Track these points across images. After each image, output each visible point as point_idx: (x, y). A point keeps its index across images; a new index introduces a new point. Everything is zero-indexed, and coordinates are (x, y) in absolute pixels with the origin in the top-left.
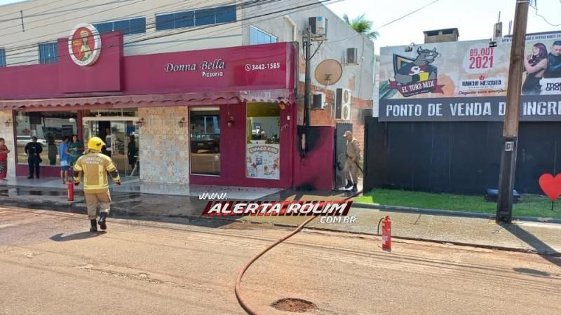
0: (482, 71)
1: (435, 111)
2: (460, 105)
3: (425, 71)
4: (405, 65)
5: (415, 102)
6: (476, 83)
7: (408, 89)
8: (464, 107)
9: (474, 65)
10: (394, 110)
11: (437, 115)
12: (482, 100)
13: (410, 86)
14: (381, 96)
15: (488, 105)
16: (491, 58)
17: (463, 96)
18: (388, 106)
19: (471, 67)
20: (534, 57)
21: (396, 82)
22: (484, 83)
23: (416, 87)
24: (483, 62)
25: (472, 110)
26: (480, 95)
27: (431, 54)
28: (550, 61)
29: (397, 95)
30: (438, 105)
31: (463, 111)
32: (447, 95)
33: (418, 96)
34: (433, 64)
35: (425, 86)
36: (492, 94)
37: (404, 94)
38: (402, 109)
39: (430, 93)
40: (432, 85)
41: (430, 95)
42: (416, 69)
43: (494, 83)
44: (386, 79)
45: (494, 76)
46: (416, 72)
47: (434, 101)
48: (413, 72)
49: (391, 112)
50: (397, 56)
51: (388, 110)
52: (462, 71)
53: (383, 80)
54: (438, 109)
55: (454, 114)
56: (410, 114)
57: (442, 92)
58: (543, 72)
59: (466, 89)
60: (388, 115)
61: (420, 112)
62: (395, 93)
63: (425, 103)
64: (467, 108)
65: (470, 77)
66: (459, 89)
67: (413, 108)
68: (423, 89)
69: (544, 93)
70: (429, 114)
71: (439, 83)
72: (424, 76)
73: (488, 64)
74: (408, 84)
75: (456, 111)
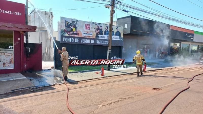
0: (87, 30)
1: (77, 41)
2: (83, 39)
3: (74, 28)
4: (68, 25)
5: (72, 37)
6: (86, 34)
7: (70, 33)
8: (84, 40)
9: (86, 29)
10: (66, 40)
11: (78, 42)
12: (88, 39)
13: (70, 32)
14: (61, 34)
15: (89, 40)
16: (89, 27)
17: (83, 37)
18: (64, 38)
19: (85, 29)
20: (97, 29)
21: (66, 30)
22: (88, 34)
23: (72, 33)
24: (88, 28)
25: (86, 41)
26: (87, 37)
27: (76, 23)
28: (100, 30)
29: (67, 35)
30: (78, 39)
31: (84, 41)
32: (80, 36)
33: (73, 36)
34: (76, 26)
35: (74, 33)
36: (90, 37)
37: (68, 34)
38: (68, 39)
39: (76, 35)
40: (76, 33)
41: (76, 36)
42: (72, 27)
43: (90, 34)
44: (63, 28)
45: (90, 32)
46: (72, 28)
47: (77, 38)
48: (71, 28)
49: (65, 40)
50: (66, 21)
51: (64, 39)
52: (83, 30)
53: (62, 28)
54: (78, 40)
55: (82, 42)
56: (70, 41)
57: (79, 35)
58: (99, 33)
59: (84, 35)
60: (64, 41)
61: (73, 41)
62: (66, 34)
63: (74, 38)
64: (85, 41)
65: (85, 32)
66: (83, 35)
67: (71, 39)
68: (74, 34)
69: (99, 38)
70: (76, 42)
71: (78, 32)
72: (74, 29)
73: (89, 29)
74: (70, 31)
75: (82, 41)
